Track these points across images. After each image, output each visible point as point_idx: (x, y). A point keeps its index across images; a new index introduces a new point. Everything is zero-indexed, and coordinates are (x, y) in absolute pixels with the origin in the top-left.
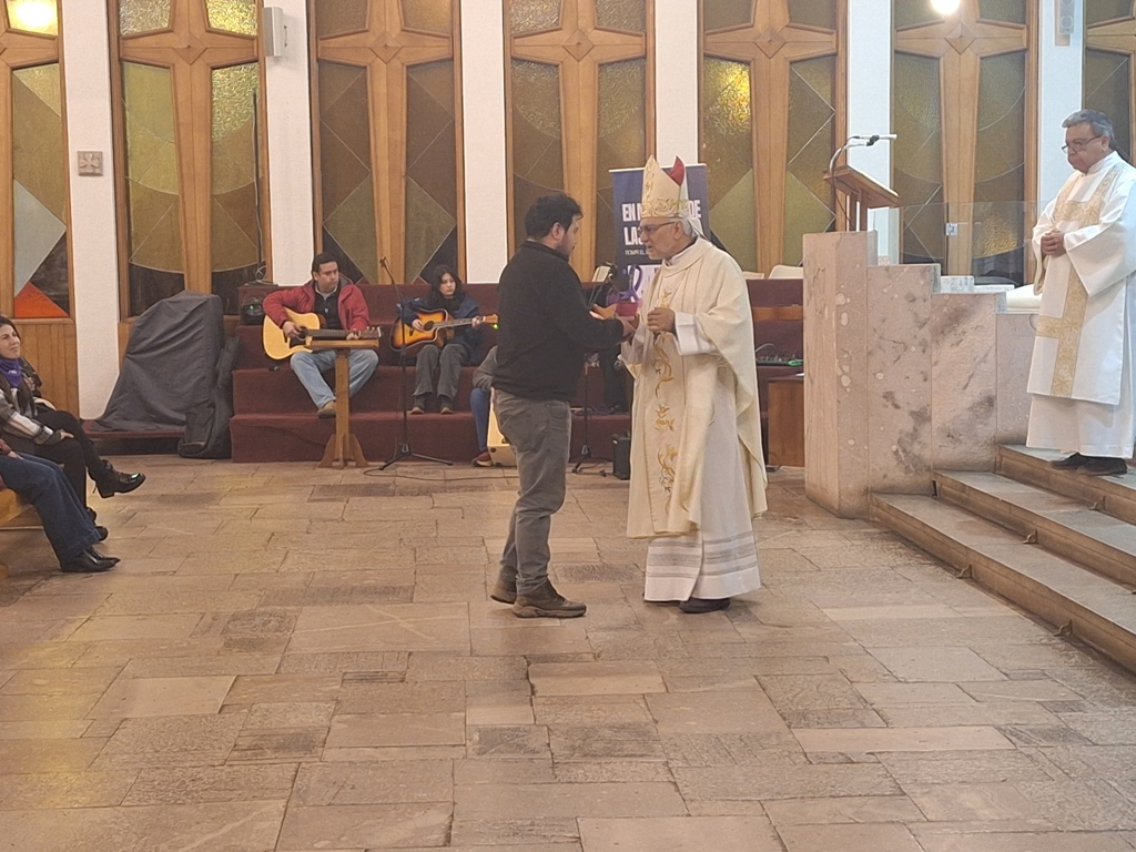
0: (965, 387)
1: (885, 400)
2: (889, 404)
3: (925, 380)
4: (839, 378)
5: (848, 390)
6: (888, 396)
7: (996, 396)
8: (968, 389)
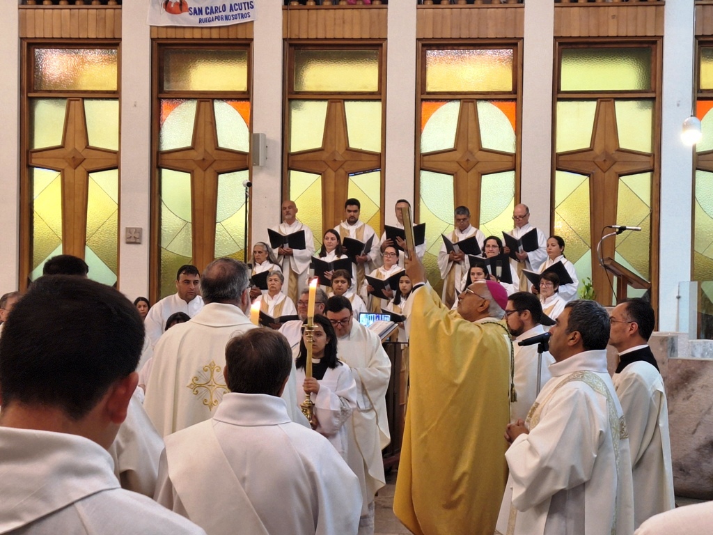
8: (696, 434)
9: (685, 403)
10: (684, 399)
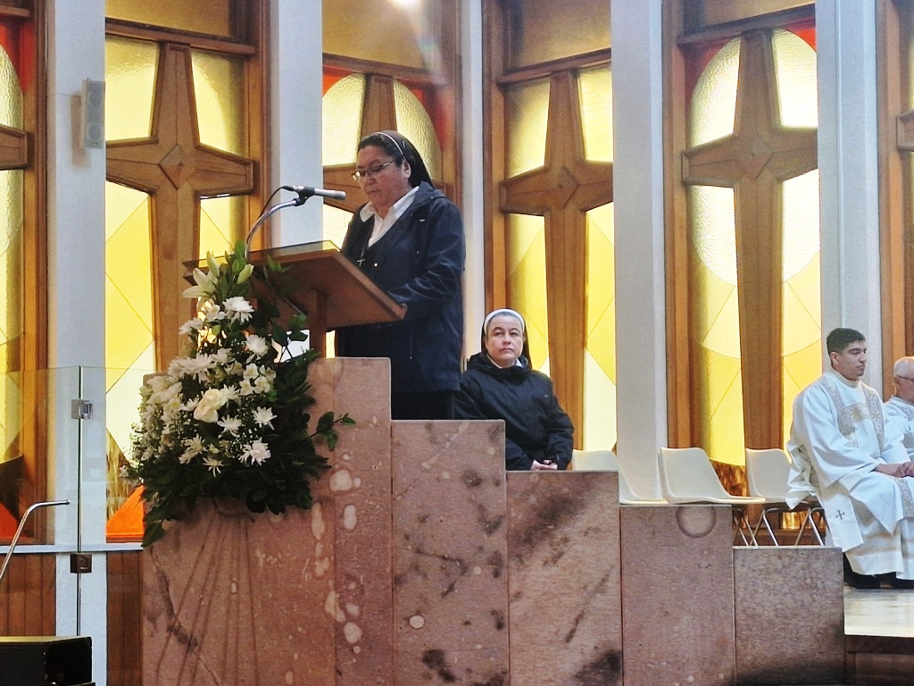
0: (569, 638)
1: (425, 668)
2: (434, 673)
3: (500, 626)
4: (339, 628)
5: (357, 650)
6: (434, 658)
7: (622, 653)
8: (575, 641)
9: (547, 573)
10: (546, 563)
